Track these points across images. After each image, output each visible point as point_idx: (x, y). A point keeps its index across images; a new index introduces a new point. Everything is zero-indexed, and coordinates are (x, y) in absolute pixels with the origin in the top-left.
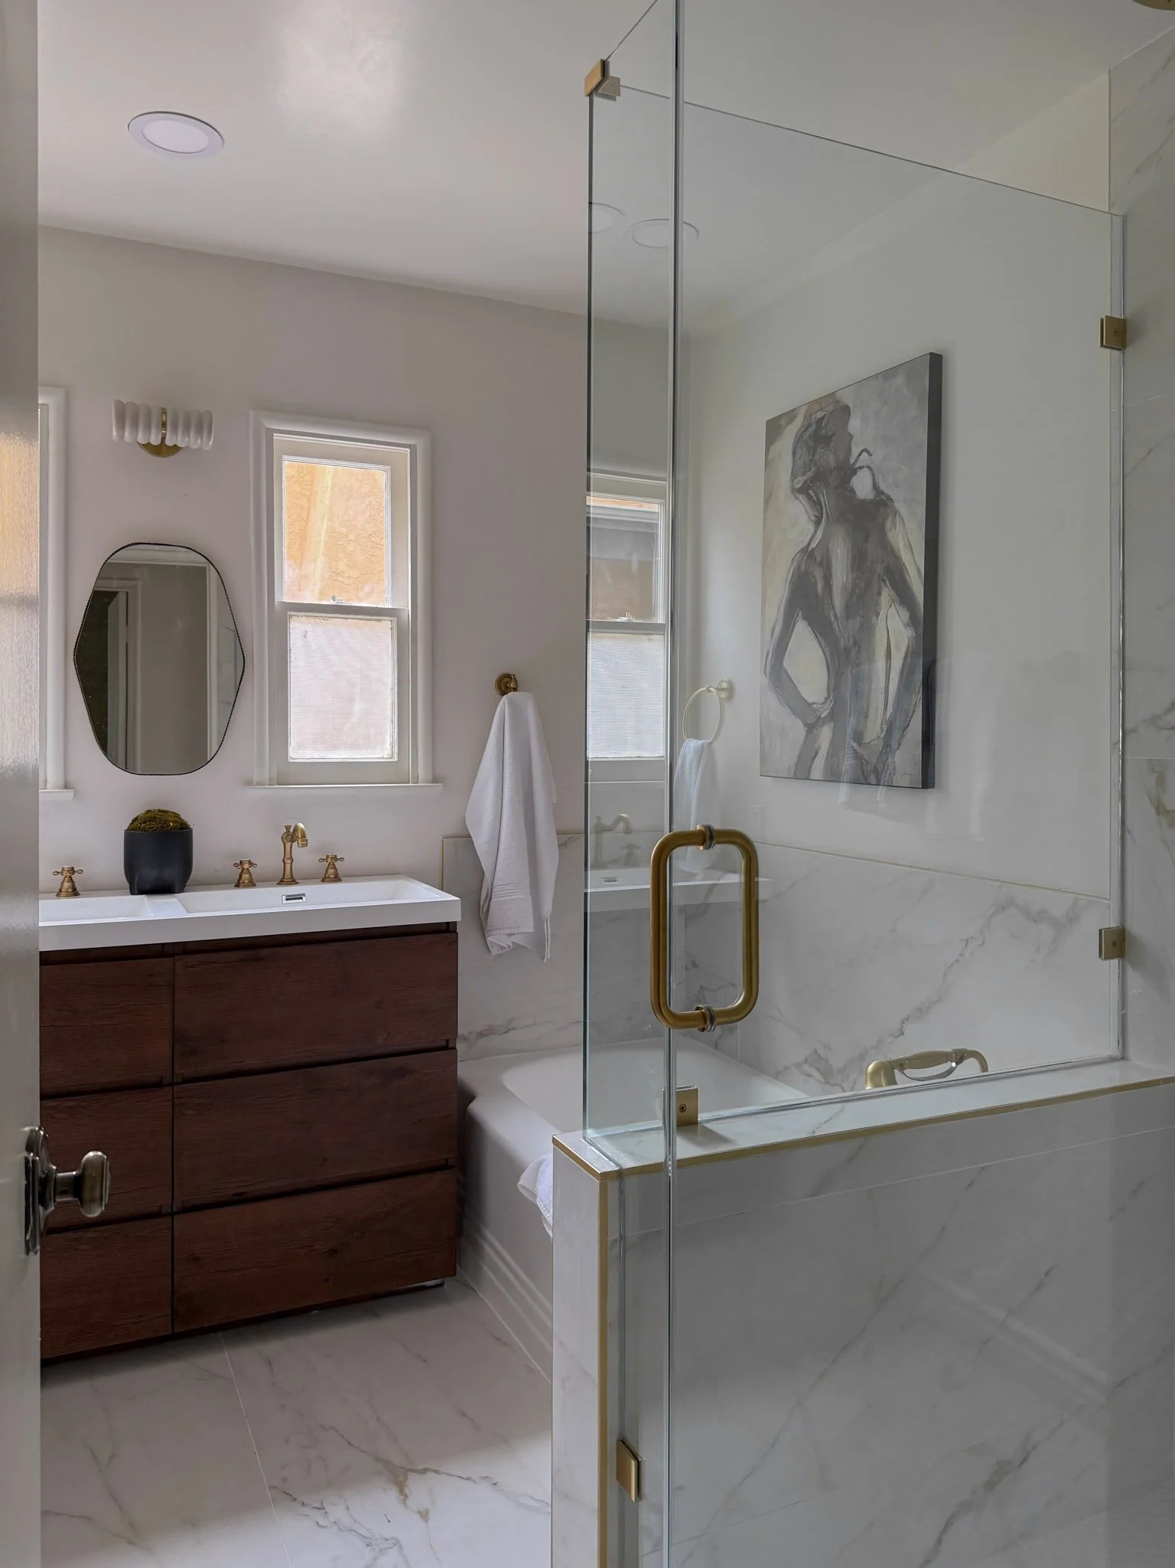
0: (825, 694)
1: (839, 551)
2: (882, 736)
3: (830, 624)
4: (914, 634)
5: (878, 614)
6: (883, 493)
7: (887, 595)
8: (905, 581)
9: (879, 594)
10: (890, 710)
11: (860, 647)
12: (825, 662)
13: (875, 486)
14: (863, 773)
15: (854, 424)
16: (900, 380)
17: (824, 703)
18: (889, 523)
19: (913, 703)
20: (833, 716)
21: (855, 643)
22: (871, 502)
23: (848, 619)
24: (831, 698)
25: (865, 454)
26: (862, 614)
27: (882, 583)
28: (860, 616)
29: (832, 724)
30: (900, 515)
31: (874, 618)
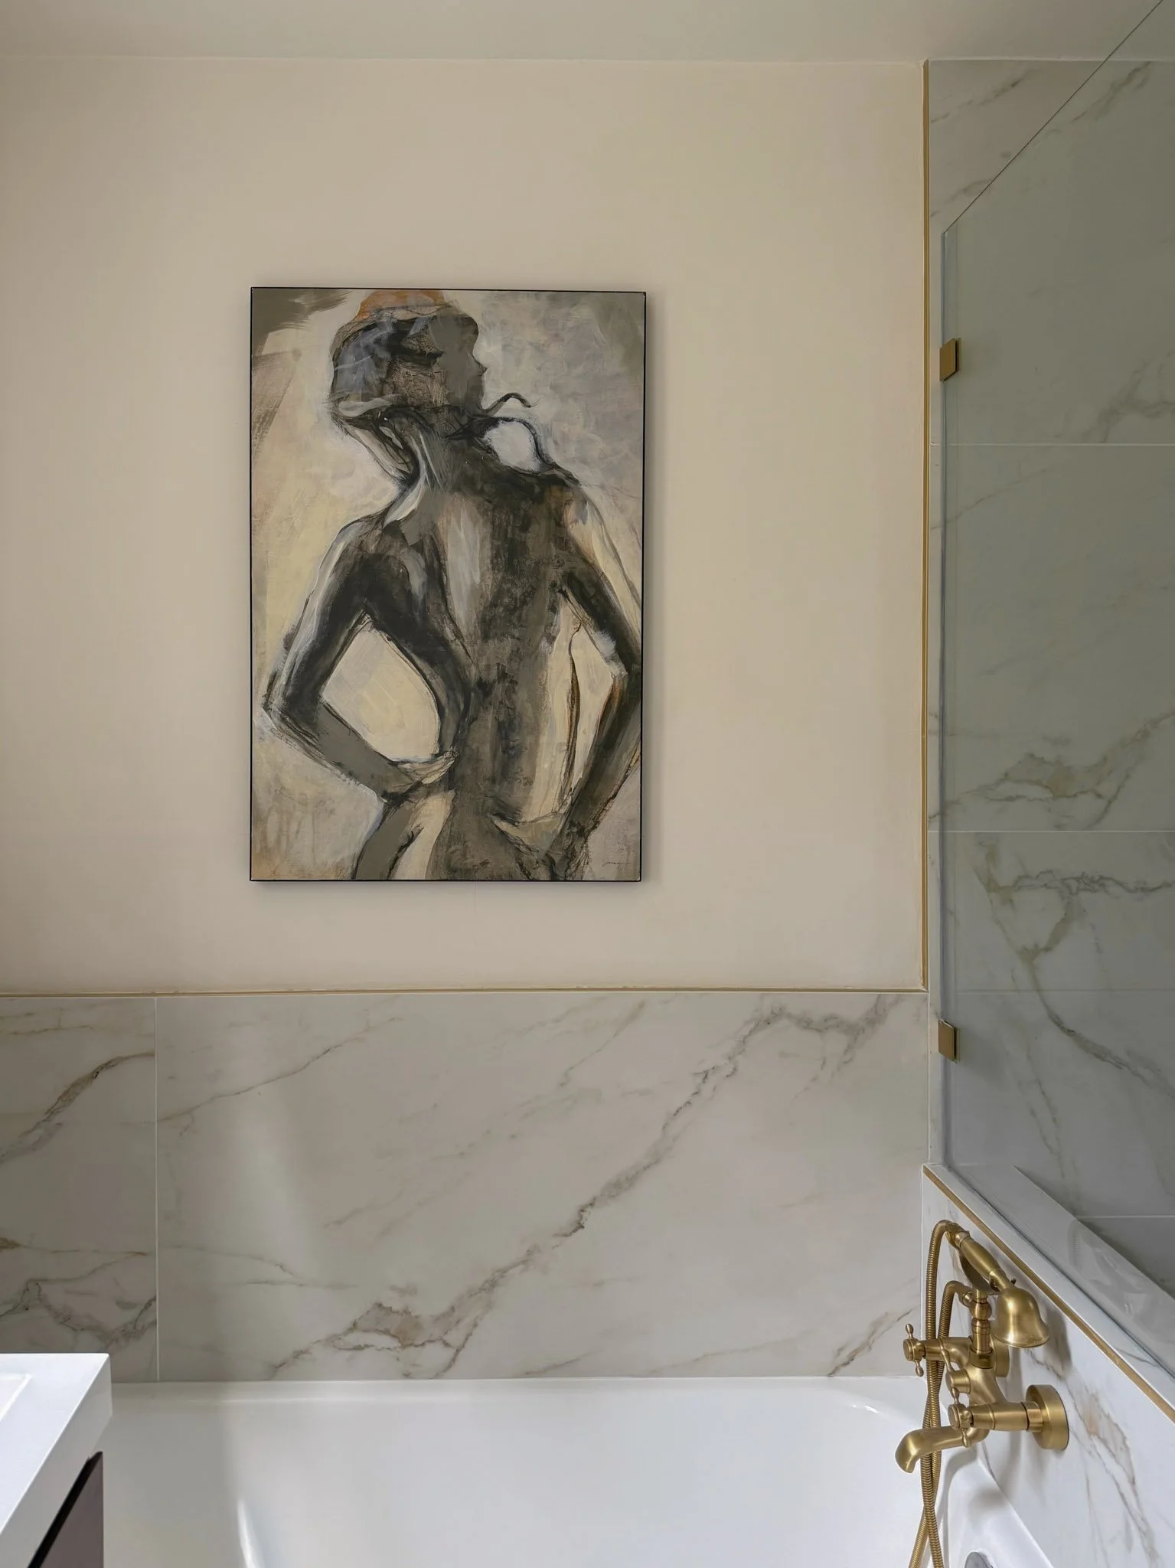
0: (432, 747)
1: (462, 535)
2: (562, 811)
3: (445, 643)
4: (625, 673)
5: (551, 639)
6: (555, 466)
7: (568, 614)
8: (607, 599)
9: (554, 609)
10: (578, 774)
11: (514, 682)
12: (432, 700)
13: (539, 452)
14: (521, 865)
15: (486, 350)
16: (585, 312)
17: (430, 762)
18: (570, 513)
19: (624, 767)
20: (451, 781)
21: (503, 675)
22: (533, 475)
23: (486, 637)
24: (448, 754)
25: (513, 403)
26: (517, 635)
27: (560, 595)
28: (513, 637)
29: (451, 794)
30: (593, 505)
31: (544, 643)
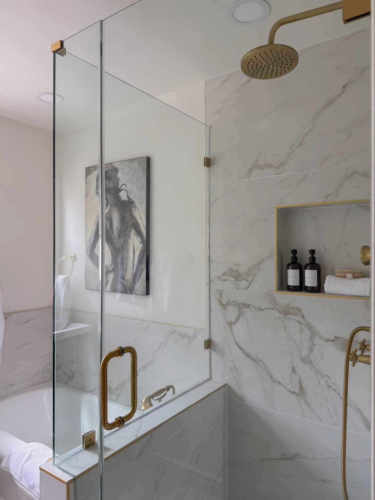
0: (111, 263)
1: (115, 216)
2: (132, 278)
3: (113, 240)
4: (143, 246)
5: (130, 238)
6: (131, 199)
7: (133, 232)
8: (140, 229)
9: (130, 232)
10: (135, 269)
11: (124, 248)
12: (111, 252)
13: (128, 196)
14: (125, 289)
15: (119, 175)
16: (136, 163)
17: (111, 266)
18: (133, 210)
19: (143, 268)
20: (114, 270)
21: (122, 247)
22: (127, 201)
23: (119, 238)
24: (113, 264)
25: (124, 186)
26: (124, 237)
27: (131, 228)
28: (124, 238)
29: (114, 273)
30: (137, 207)
31: (129, 239)
